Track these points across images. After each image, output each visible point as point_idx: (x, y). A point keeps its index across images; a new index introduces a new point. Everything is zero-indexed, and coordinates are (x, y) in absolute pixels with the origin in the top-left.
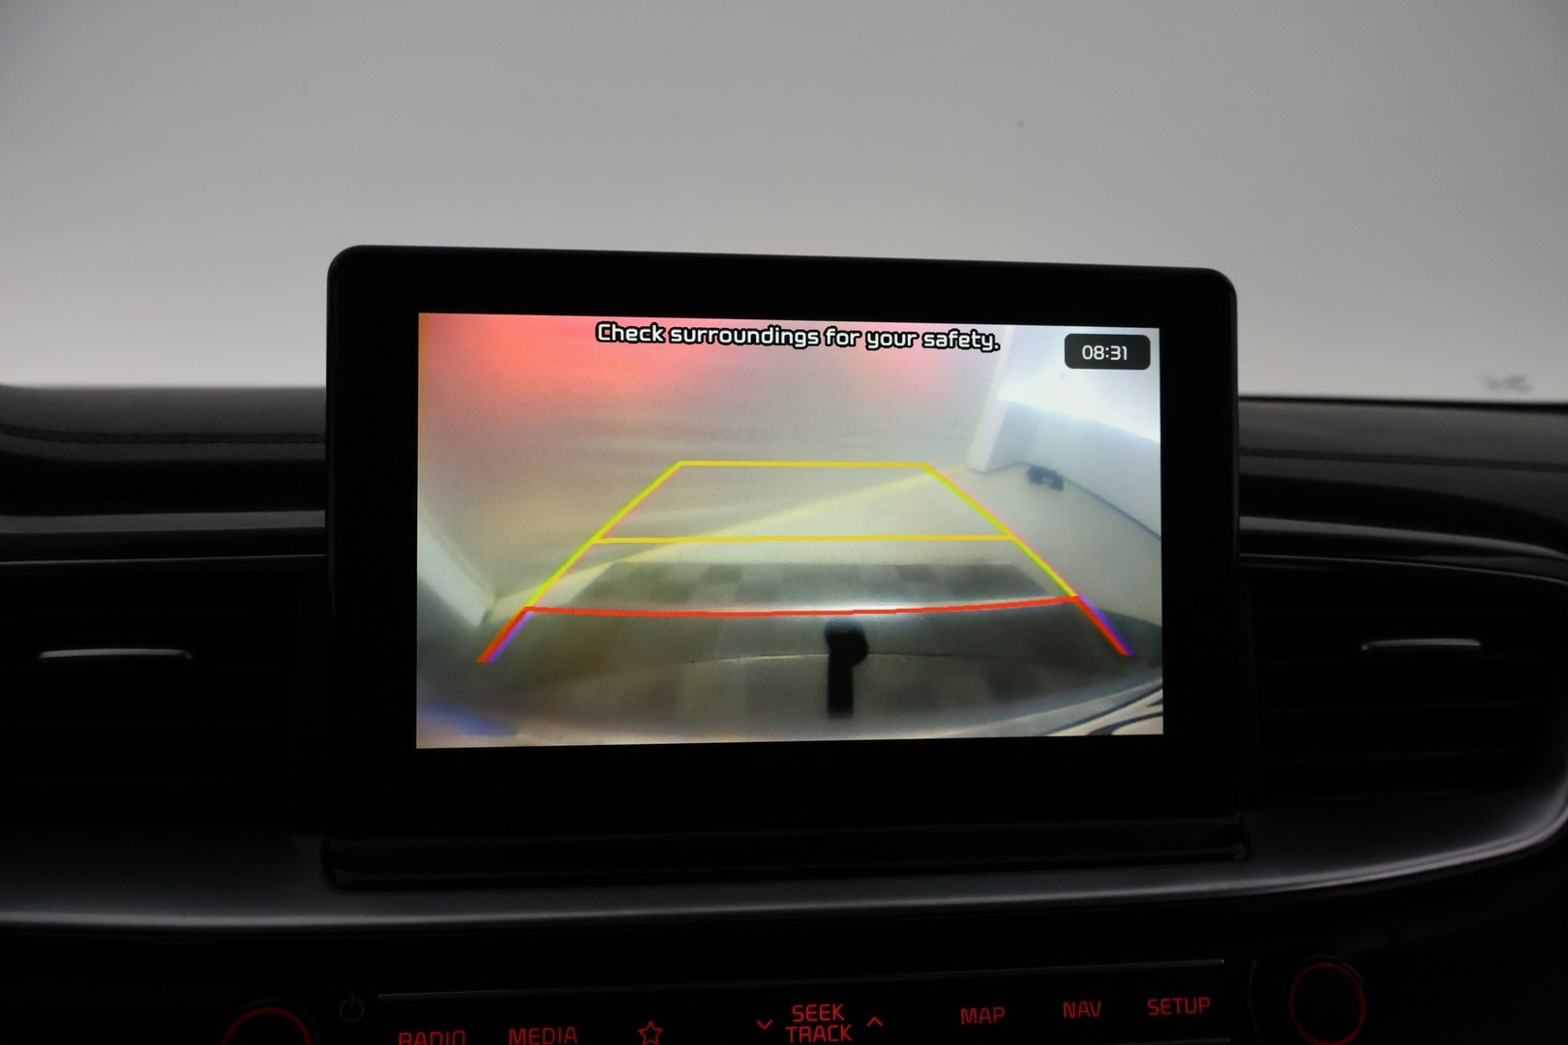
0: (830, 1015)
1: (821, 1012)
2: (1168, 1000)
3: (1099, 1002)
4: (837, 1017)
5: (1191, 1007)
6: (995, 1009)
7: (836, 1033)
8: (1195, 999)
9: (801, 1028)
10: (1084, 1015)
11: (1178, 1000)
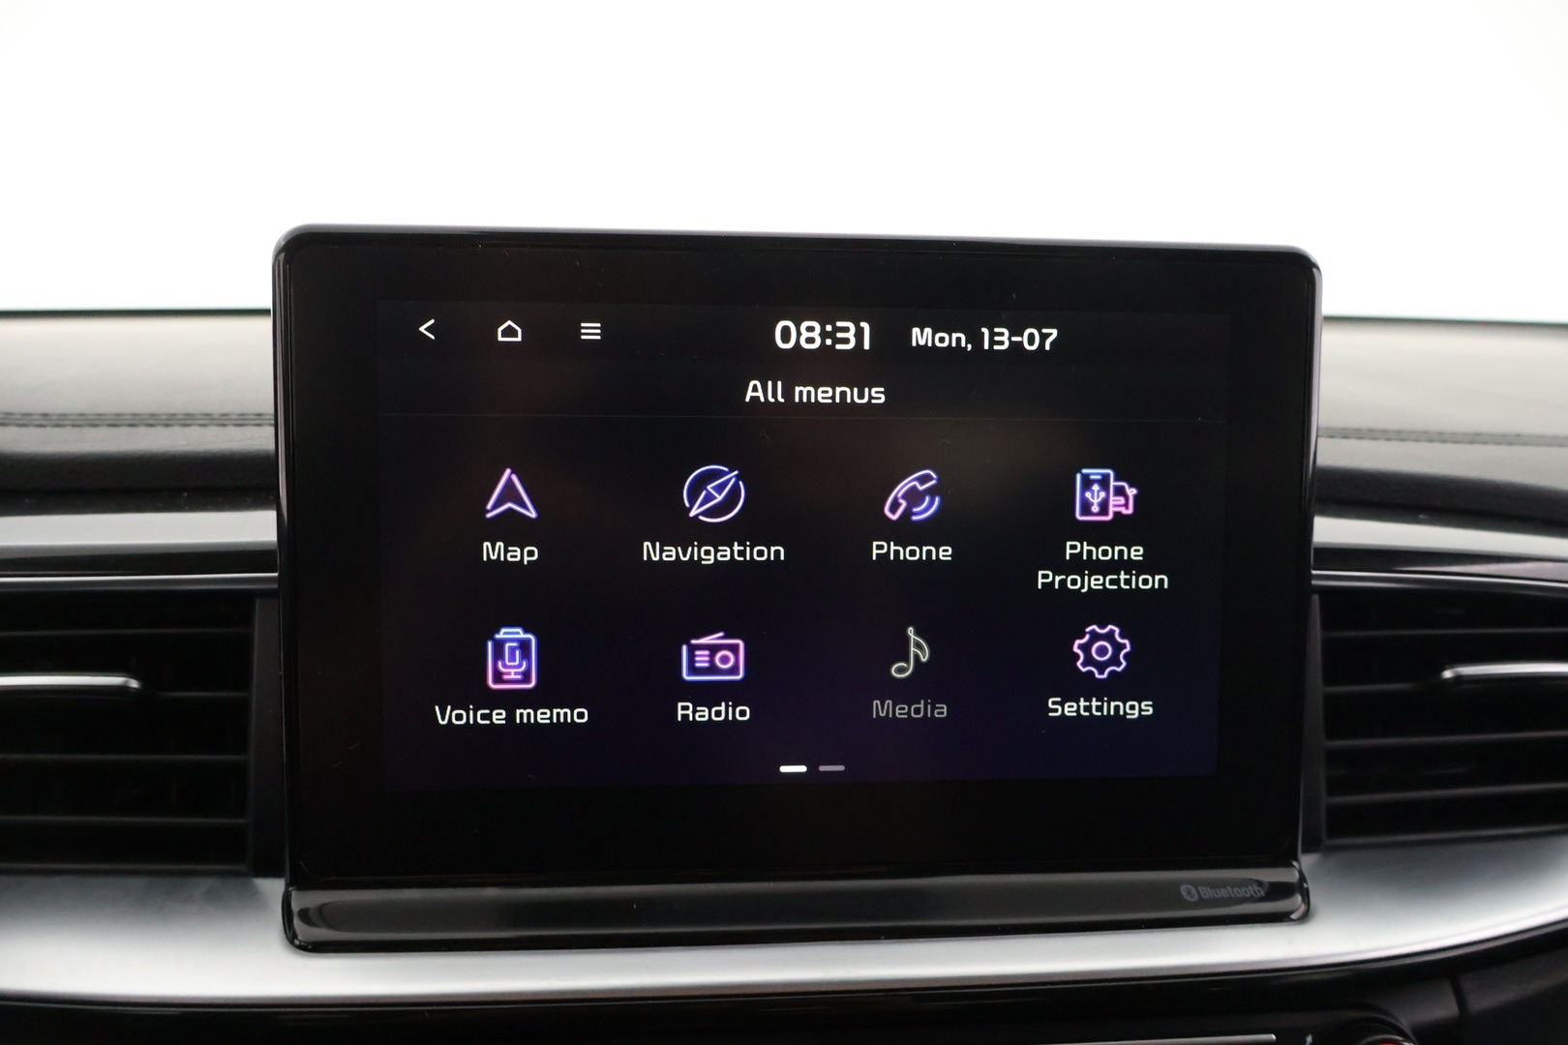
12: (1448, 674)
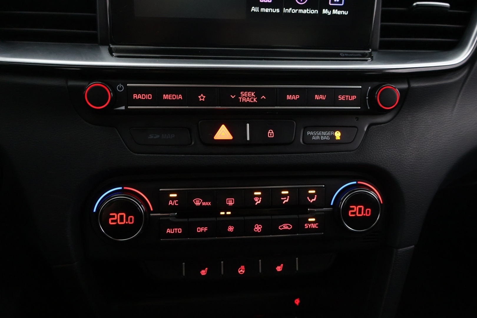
0: (251, 95)
1: (249, 94)
2: (345, 96)
3: (325, 96)
4: (253, 96)
5: (350, 99)
6: (296, 96)
7: (252, 100)
8: (352, 96)
9: (243, 98)
10: (321, 99)
11: (347, 96)
12: (415, 4)
